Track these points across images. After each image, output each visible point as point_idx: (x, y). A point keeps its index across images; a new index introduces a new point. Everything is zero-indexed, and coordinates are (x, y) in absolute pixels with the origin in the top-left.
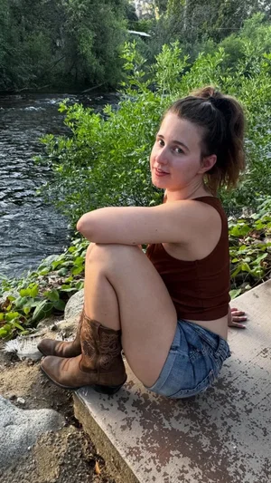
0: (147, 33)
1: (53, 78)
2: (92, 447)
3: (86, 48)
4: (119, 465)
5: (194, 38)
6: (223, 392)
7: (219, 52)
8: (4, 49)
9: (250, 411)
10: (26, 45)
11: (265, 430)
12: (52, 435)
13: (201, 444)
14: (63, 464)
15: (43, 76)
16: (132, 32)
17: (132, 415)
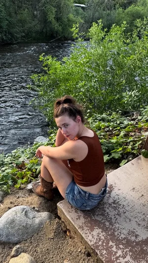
0: (84, 4)
1: (34, 35)
2: (65, 226)
3: (51, 17)
4: (76, 232)
5: (111, 8)
6: (115, 205)
7: (123, 24)
8: (7, 20)
9: (125, 212)
10: (19, 17)
11: (130, 219)
12: (50, 221)
13: (106, 224)
14: (55, 232)
15: (28, 33)
16: (76, 4)
17: (80, 214)
